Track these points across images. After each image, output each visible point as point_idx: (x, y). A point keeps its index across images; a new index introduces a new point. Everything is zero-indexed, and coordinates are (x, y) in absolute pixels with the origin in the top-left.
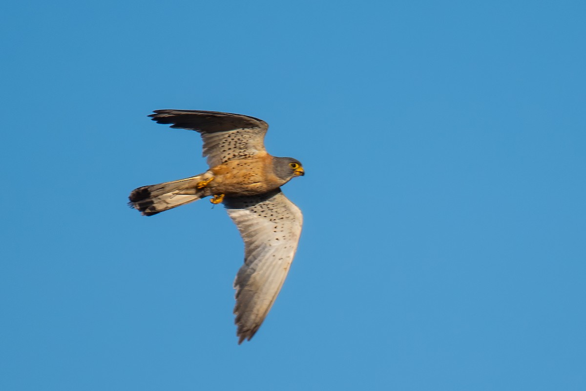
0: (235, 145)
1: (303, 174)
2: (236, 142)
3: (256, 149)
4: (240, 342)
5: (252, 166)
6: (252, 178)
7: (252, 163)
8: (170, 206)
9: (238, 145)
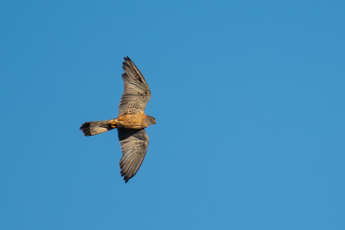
0: (134, 106)
1: (155, 123)
2: (135, 104)
3: (141, 109)
4: (126, 182)
5: (137, 119)
6: (137, 124)
7: (137, 117)
8: (97, 133)
9: (135, 106)
